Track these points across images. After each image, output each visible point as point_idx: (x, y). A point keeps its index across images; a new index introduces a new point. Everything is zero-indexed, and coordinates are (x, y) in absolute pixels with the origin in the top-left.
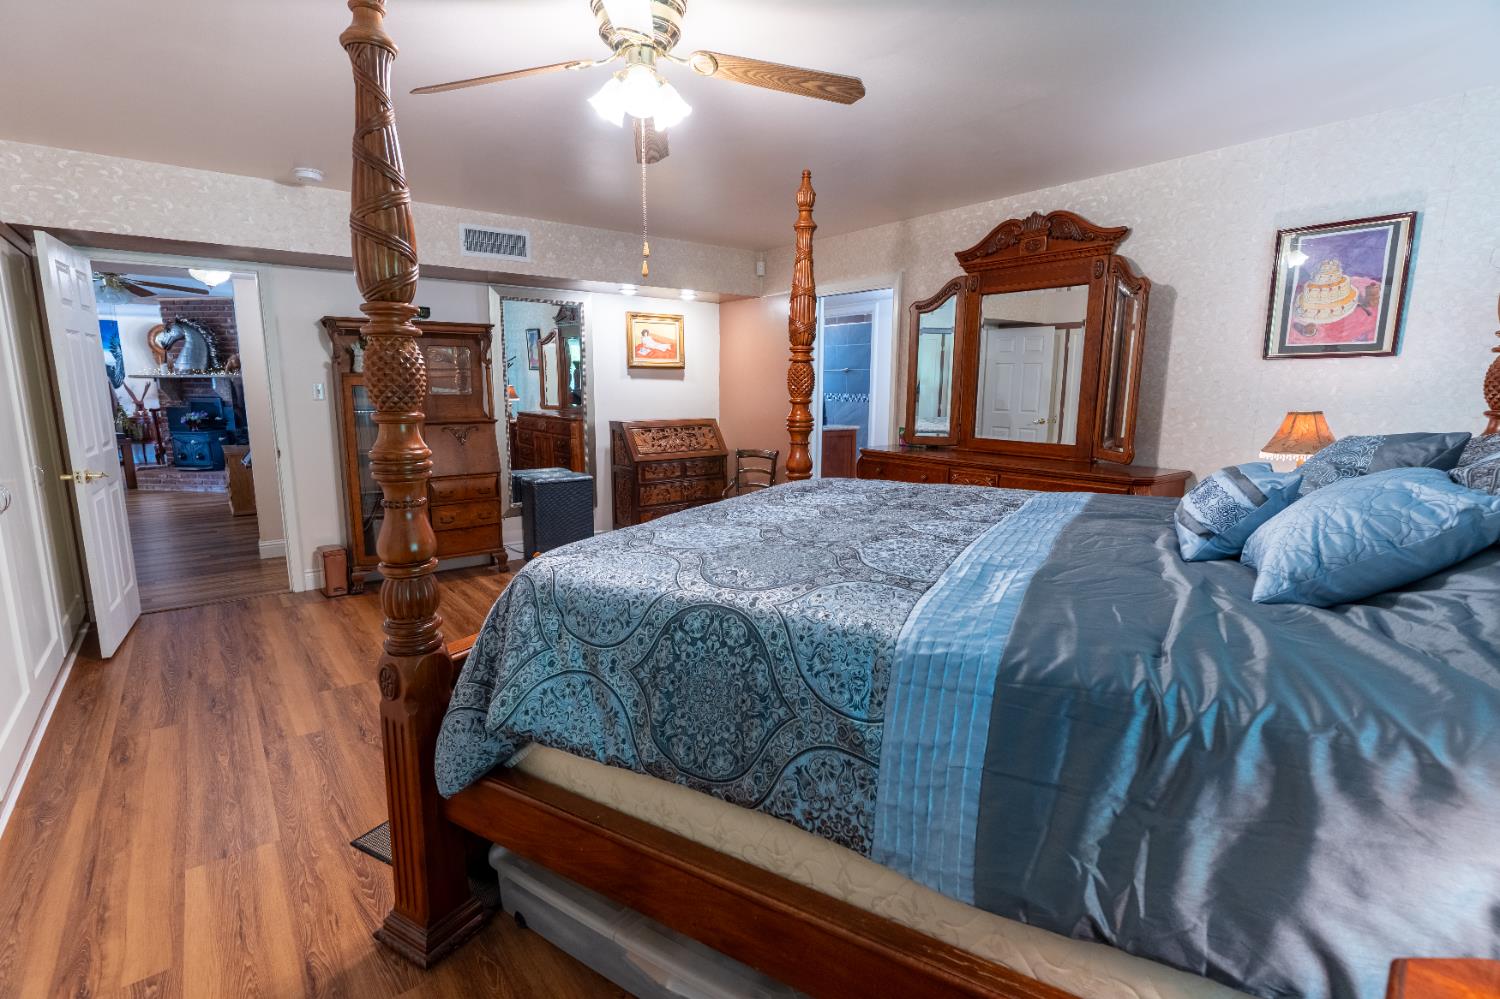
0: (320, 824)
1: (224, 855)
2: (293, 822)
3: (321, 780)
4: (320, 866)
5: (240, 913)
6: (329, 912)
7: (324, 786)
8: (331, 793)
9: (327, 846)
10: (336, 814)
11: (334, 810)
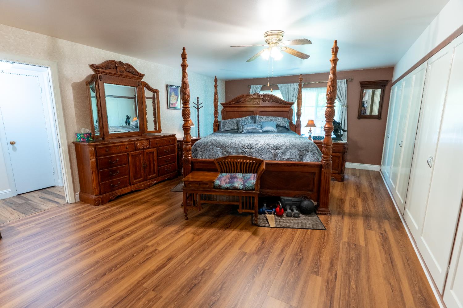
0: (330, 238)
1: (355, 245)
2: (337, 243)
3: (324, 251)
4: (335, 230)
5: (353, 231)
6: (336, 222)
7: (324, 248)
8: (323, 245)
9: (331, 233)
10: (326, 238)
11: (325, 240)
